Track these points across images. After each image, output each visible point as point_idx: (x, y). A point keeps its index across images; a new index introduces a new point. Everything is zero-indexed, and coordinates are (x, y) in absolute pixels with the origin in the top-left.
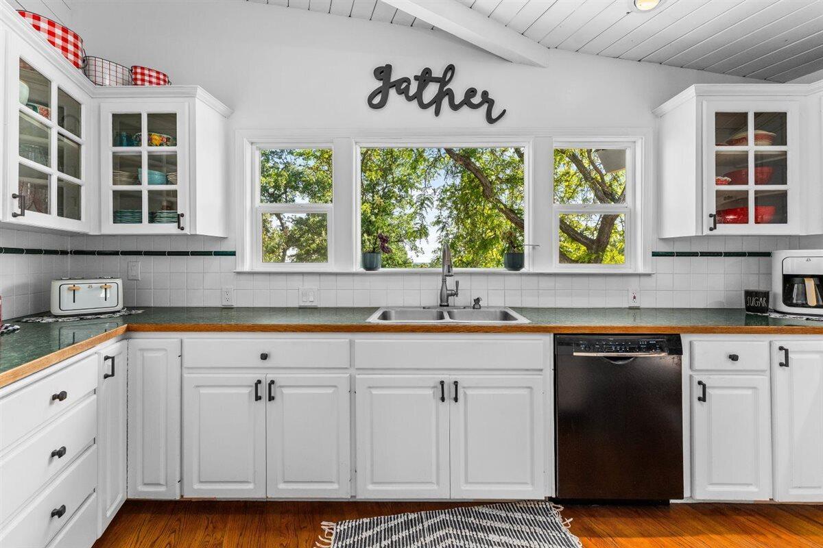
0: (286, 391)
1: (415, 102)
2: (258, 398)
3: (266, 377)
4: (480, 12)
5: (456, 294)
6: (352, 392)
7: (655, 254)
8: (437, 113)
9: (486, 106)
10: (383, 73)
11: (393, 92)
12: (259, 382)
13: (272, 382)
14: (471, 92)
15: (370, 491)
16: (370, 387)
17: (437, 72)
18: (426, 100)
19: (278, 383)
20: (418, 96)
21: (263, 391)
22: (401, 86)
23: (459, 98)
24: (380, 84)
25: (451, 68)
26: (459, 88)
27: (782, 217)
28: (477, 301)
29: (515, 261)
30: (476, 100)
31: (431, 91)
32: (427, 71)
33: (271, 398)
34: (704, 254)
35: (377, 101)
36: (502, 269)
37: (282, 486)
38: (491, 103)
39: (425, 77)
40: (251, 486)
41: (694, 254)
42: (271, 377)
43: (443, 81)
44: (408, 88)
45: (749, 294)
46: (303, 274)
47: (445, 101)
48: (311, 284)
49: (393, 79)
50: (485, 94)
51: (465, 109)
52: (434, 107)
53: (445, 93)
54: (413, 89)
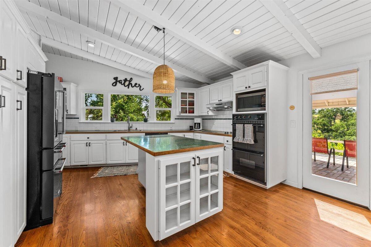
0: (93, 144)
1: (123, 85)
2: (87, 146)
3: (88, 142)
4: (136, 69)
5: (132, 127)
6: (106, 144)
7: (175, 119)
8: (128, 88)
9: (139, 87)
10: (116, 79)
11: (118, 83)
12: (87, 143)
13: (90, 143)
14: (136, 84)
15: (109, 162)
16: (110, 143)
17: (128, 79)
18: (126, 85)
19: (91, 143)
20: (124, 84)
21: (88, 144)
22: (120, 82)
23: (133, 85)
24: (115, 81)
25: (131, 79)
26: (133, 83)
27: (193, 112)
28: (136, 129)
29: (146, 120)
30: (137, 86)
31: (127, 83)
32: (126, 79)
33: (90, 146)
34: (185, 119)
35: (114, 84)
36: (143, 122)
37: (92, 162)
38: (141, 87)
39: (126, 80)
40: (85, 163)
41: (184, 119)
42: (90, 142)
43: (130, 81)
44: (121, 82)
45: (190, 127)
46: (96, 123)
47: (130, 85)
48: (98, 125)
49: (118, 80)
50: (139, 84)
51: (135, 87)
52: (127, 87)
53: (130, 84)
54: (123, 83)
